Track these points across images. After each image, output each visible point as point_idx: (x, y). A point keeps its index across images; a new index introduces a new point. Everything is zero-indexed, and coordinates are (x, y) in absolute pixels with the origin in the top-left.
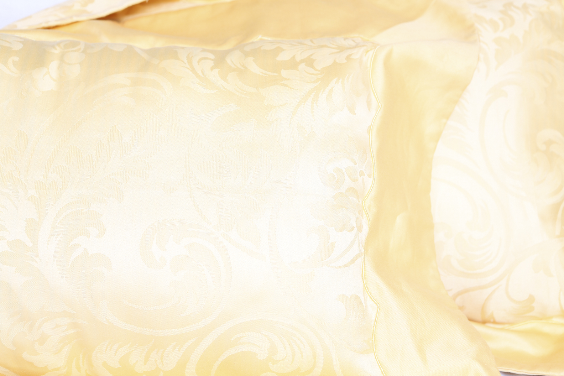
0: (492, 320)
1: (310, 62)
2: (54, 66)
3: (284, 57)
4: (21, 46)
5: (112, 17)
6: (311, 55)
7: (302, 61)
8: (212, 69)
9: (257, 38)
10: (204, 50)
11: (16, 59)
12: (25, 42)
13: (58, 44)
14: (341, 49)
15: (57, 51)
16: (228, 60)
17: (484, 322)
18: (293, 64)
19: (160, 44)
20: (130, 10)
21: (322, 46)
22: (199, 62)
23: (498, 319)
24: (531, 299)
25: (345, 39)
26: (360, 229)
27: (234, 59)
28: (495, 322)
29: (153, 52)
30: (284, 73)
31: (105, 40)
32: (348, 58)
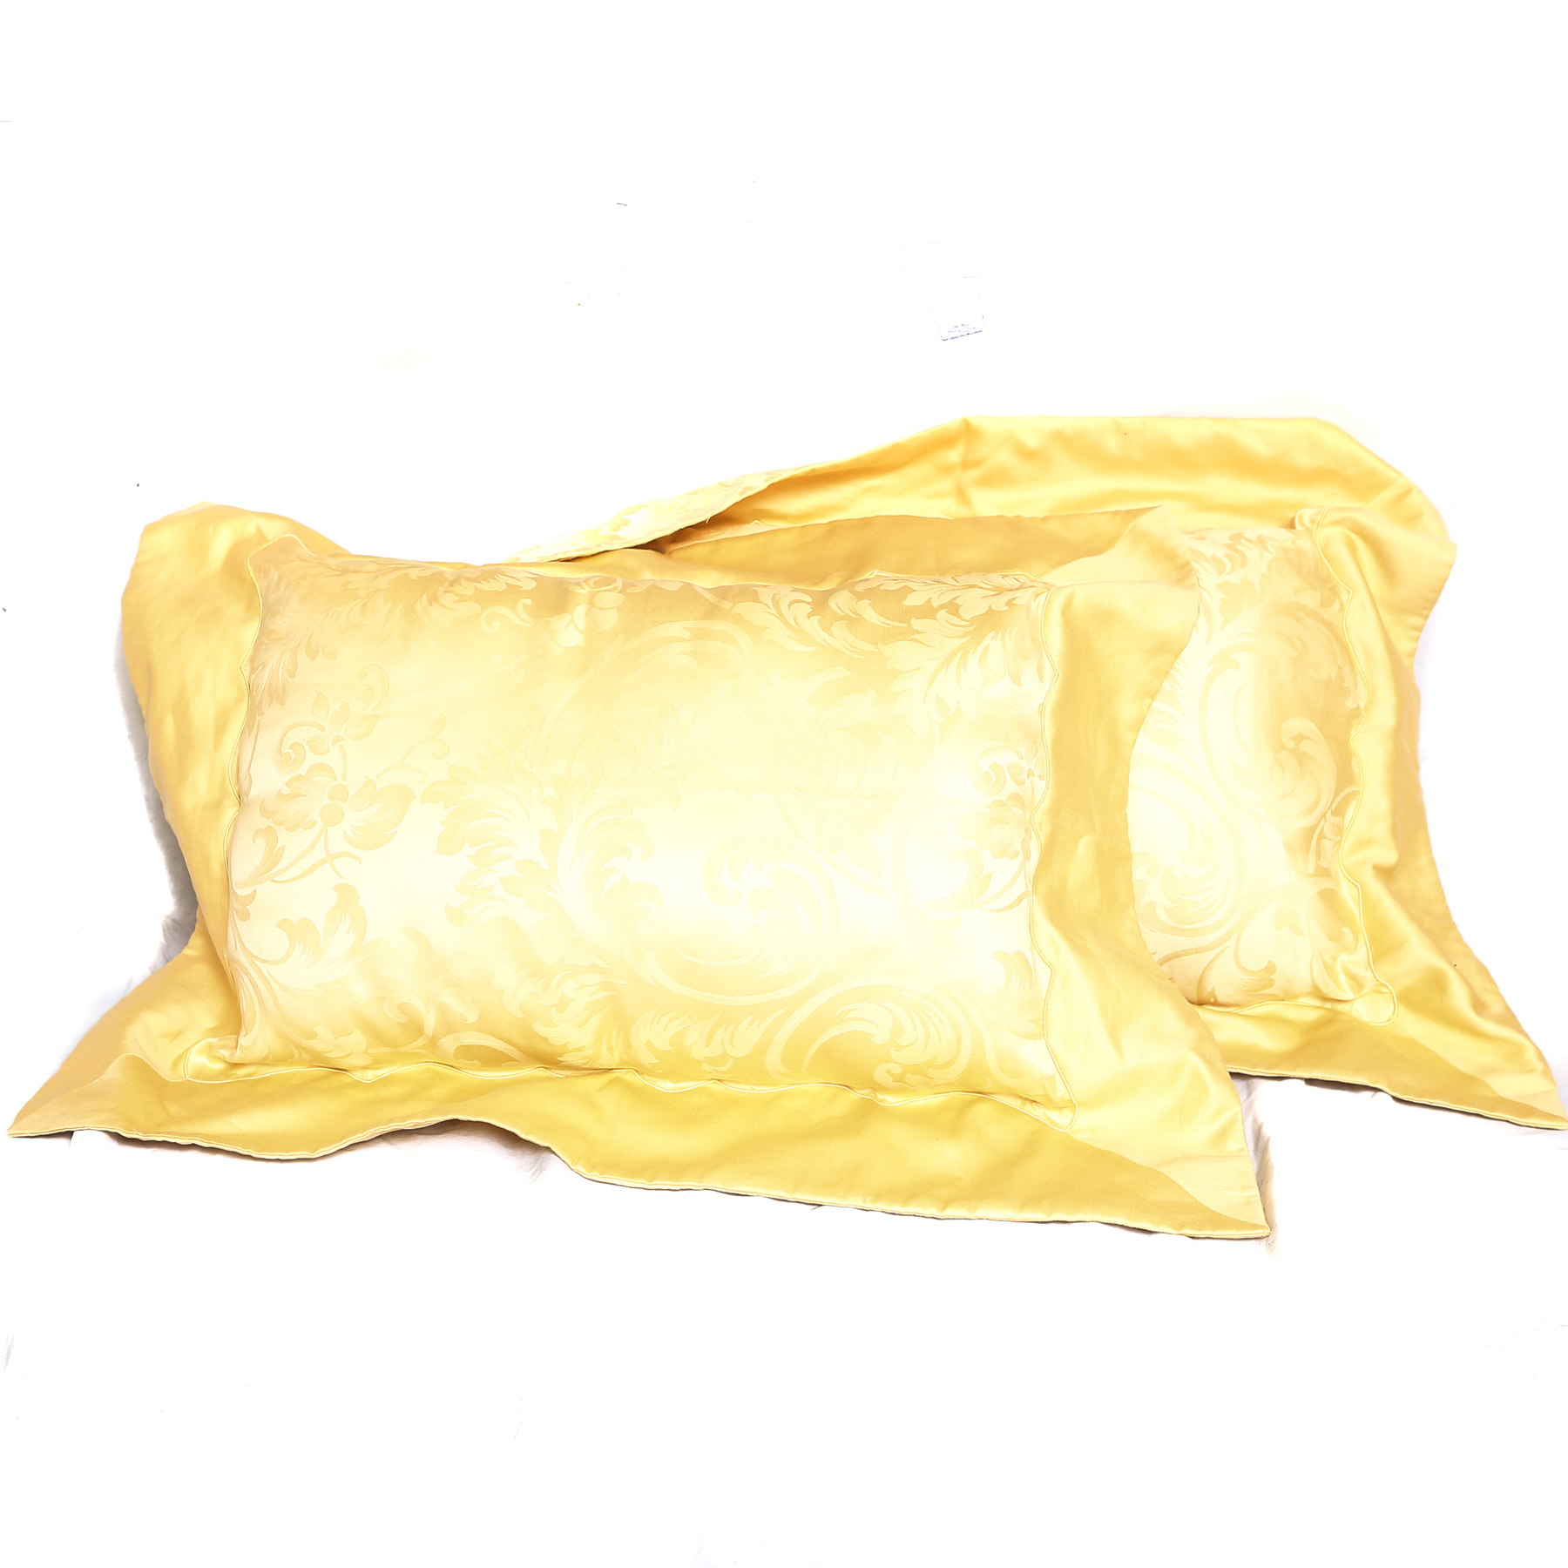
0: (1212, 1000)
1: (953, 608)
2: (580, 610)
3: (914, 600)
4: (534, 584)
5: (655, 545)
6: (955, 599)
7: (942, 607)
8: (809, 616)
9: (873, 573)
10: (795, 590)
11: (528, 602)
12: (539, 579)
13: (586, 581)
14: (999, 591)
15: (584, 591)
16: (832, 603)
17: (1201, 1004)
18: (928, 611)
19: (728, 581)
20: (680, 536)
21: (970, 587)
22: (789, 606)
23: (1220, 999)
24: (1271, 968)
25: (1004, 577)
26: (1027, 856)
27: (841, 602)
28: (1216, 1004)
29: (722, 592)
30: (915, 623)
31: (648, 575)
32: (1010, 603)
